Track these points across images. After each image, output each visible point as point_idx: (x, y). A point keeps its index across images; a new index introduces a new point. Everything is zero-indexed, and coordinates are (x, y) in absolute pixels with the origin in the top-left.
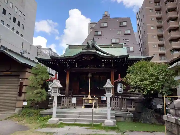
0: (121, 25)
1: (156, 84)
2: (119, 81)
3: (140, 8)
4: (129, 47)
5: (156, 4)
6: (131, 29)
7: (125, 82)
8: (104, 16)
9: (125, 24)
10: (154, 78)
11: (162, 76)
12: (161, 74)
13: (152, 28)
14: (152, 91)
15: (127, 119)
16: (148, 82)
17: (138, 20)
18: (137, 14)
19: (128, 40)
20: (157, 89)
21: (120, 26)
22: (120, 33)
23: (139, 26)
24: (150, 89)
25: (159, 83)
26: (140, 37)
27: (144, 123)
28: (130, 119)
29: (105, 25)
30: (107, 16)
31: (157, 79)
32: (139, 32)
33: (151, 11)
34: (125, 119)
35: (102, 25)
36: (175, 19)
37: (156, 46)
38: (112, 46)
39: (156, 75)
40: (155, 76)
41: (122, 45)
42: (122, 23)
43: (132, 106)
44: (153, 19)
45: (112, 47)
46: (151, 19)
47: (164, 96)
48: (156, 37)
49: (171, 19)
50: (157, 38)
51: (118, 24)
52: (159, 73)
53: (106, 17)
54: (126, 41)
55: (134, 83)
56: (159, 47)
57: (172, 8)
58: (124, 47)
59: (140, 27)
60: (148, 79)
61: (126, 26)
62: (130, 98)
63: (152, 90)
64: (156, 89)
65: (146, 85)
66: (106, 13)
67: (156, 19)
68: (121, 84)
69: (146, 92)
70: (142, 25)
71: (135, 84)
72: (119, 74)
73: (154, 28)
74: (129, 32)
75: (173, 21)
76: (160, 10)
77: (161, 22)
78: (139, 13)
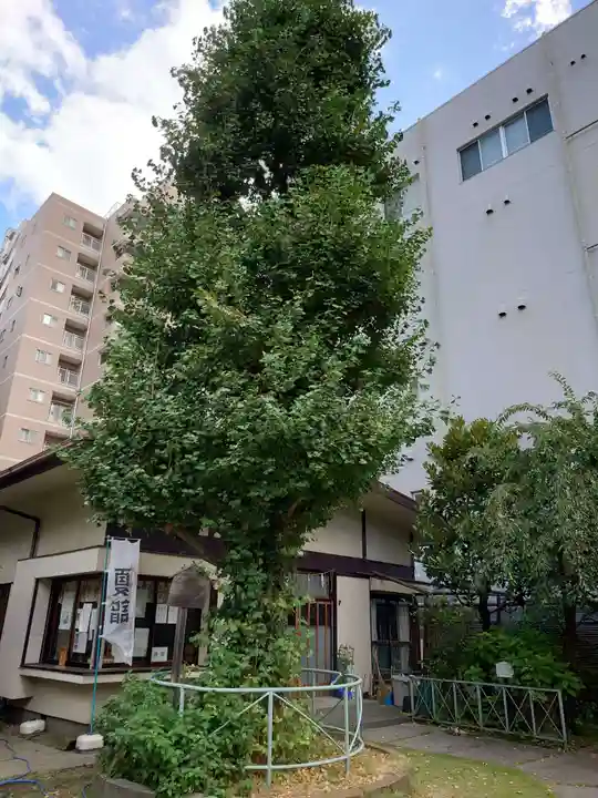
5: (85, 237)
13: (47, 320)
18: (11, 238)
33: (60, 253)
37: (40, 398)
44: (60, 288)
46: (54, 287)
48: (52, 361)
50: (56, 369)
56: (53, 406)
59: (2, 297)
67: (73, 293)
70: (13, 293)
73: (54, 325)
76: (93, 267)
77: (85, 310)
78: (15, 236)
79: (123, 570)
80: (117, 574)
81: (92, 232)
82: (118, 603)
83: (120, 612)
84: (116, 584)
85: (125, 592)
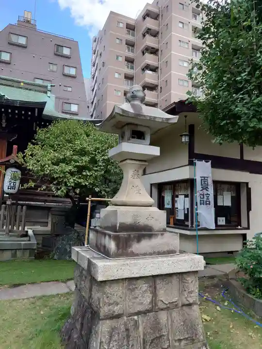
0: (57, 51)
1: (89, 174)
2: (9, 161)
3: (100, 31)
4: (70, 104)
5: (128, 31)
6: (78, 68)
7: (20, 163)
8: (22, 20)
9: (66, 51)
10: (86, 159)
11: (103, 155)
12: (102, 151)
13: (117, 75)
14: (79, 189)
15: (19, 253)
16: (70, 168)
17: (95, 54)
18: (95, 41)
19: (69, 89)
20: (90, 184)
21: (56, 55)
22: (54, 68)
23: (96, 65)
24: (73, 185)
25: (96, 171)
26: (94, 88)
27: (59, 259)
28: (27, 253)
29: (22, 41)
30: (28, 22)
31: (94, 161)
32: (93, 78)
33: (118, 41)
34: (14, 255)
35: (14, 39)
36: (154, 69)
38: (22, 84)
39: (92, 154)
40: (88, 156)
41: (46, 87)
42: (60, 48)
43: (47, 222)
44: (120, 59)
45: (21, 88)
46: (117, 58)
47: (90, 200)
48: (121, 94)
49: (148, 67)
50: (123, 97)
51: (53, 49)
52: (98, 149)
53: (27, 25)
54: (66, 89)
55: (39, 168)
57: (152, 48)
58: (49, 92)
59: (96, 69)
60: (71, 160)
61: (68, 57)
62: (45, 206)
63: (78, 185)
64: (87, 184)
65: (64, 173)
66: (28, 16)
67: (126, 60)
68: (14, 170)
69: (62, 191)
70: (100, 66)
71: (41, 170)
72: (14, 146)
73: (119, 77)
74: (73, 72)
75: (150, 72)
76: (133, 46)
77: (132, 68)
78: (97, 40)
79: (204, 177)
80: (202, 180)
81: (131, 28)
82: (203, 195)
83: (205, 200)
84: (202, 185)
85: (206, 188)
